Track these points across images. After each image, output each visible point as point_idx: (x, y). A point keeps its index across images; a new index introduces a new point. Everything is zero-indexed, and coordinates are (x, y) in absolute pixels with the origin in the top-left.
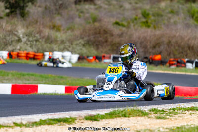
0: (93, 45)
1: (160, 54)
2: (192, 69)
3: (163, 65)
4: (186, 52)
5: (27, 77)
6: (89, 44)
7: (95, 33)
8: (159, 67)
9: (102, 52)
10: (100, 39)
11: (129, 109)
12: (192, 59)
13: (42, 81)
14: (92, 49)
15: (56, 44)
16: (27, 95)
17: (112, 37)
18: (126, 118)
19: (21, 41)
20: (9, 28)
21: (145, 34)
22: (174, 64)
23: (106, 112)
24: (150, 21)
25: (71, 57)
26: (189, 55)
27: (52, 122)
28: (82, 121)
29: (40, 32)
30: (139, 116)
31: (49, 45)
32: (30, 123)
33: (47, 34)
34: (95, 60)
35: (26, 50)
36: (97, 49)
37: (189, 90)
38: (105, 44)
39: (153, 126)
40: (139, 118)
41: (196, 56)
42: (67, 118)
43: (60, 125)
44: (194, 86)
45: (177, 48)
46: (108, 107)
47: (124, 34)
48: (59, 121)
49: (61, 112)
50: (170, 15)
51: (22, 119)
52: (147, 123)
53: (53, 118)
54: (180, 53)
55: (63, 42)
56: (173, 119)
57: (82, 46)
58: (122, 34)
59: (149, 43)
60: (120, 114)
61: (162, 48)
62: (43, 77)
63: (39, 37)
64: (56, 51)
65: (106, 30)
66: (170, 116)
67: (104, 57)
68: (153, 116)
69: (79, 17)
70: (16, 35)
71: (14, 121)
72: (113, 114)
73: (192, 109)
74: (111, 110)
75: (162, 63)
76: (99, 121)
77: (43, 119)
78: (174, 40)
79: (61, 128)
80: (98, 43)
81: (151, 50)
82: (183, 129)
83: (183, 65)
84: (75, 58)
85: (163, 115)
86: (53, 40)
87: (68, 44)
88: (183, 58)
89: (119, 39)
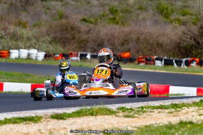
0: (60, 42)
1: (129, 51)
2: (161, 67)
3: (132, 62)
4: (155, 49)
6: (55, 41)
7: (62, 30)
8: (127, 64)
9: (69, 49)
10: (67, 36)
11: (96, 107)
12: (162, 57)
13: (8, 79)
14: (59, 46)
15: (22, 42)
17: (79, 34)
18: (93, 117)
21: (113, 31)
22: (143, 62)
23: (73, 111)
24: (117, 18)
25: (37, 54)
26: (158, 52)
27: (17, 121)
28: (48, 120)
29: (5, 29)
30: (106, 114)
31: (14, 43)
33: (12, 31)
34: (62, 57)
36: (64, 46)
37: (159, 88)
38: (72, 41)
39: (121, 124)
40: (107, 117)
41: (165, 53)
42: (33, 117)
43: (26, 124)
44: (164, 84)
45: (146, 45)
46: (74, 106)
47: (92, 31)
48: (24, 120)
49: (27, 110)
50: (138, 12)
52: (115, 122)
53: (18, 117)
54: (149, 50)
55: (29, 39)
56: (141, 118)
57: (49, 43)
58: (90, 31)
59: (117, 40)
60: (88, 113)
61: (131, 45)
62: (8, 75)
63: (4, 34)
64: (22, 48)
65: (73, 27)
66: (139, 115)
67: (71, 54)
68: (121, 114)
69: (46, 14)
72: (80, 113)
73: (161, 107)
74: (78, 109)
75: (130, 60)
76: (65, 119)
77: (8, 118)
78: (142, 37)
79: (26, 127)
80: (64, 40)
81: (119, 48)
82: (152, 128)
83: (152, 63)
84: (41, 55)
85: (131, 114)
86: (19, 36)
87: (35, 42)
88: (152, 55)
89: (86, 36)
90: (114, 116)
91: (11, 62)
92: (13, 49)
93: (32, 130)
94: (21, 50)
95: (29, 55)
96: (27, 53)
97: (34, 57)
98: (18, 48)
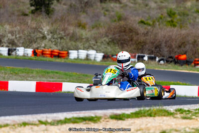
0: (118, 43)
1: (185, 53)
3: (188, 65)
5: (51, 74)
6: (113, 42)
7: (120, 32)
8: (183, 66)
10: (125, 37)
13: (66, 79)
14: (117, 48)
15: (81, 42)
16: (52, 93)
17: (138, 36)
18: (152, 118)
19: (46, 38)
20: (34, 26)
21: (171, 34)
23: (132, 112)
24: (175, 20)
25: (95, 55)
27: (77, 120)
28: (108, 120)
29: (64, 30)
30: (164, 116)
31: (74, 43)
32: (54, 121)
33: (72, 31)
35: (51, 47)
38: (130, 43)
39: (179, 126)
40: (165, 118)
42: (92, 117)
43: (85, 124)
46: (133, 107)
47: (150, 33)
48: (84, 119)
49: (87, 110)
50: (195, 15)
51: (47, 117)
52: (173, 123)
53: (78, 117)
55: (87, 40)
56: (198, 120)
57: (107, 45)
58: (147, 33)
59: (174, 42)
60: (146, 114)
61: (187, 47)
62: (67, 75)
63: (63, 34)
64: (81, 49)
65: (132, 29)
66: (196, 116)
68: (179, 116)
70: (40, 32)
71: (40, 119)
72: (138, 114)
74: (137, 109)
75: (187, 62)
76: (124, 120)
77: (68, 118)
80: (122, 42)
81: (176, 50)
84: (100, 56)
85: (189, 116)
86: (78, 37)
87: (93, 43)
89: (144, 38)
90: (172, 118)
91: (70, 62)
92: (72, 50)
94: (80, 51)
95: (87, 55)
96: (86, 54)
97: (92, 57)
98: (77, 49)
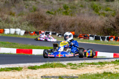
0: (34, 25)
1: (74, 31)
2: (93, 41)
3: (76, 38)
4: (90, 30)
6: (31, 24)
7: (35, 18)
9: (39, 29)
10: (38, 21)
11: (55, 63)
12: (93, 35)
13: (3, 45)
14: (33, 27)
15: (12, 24)
17: (45, 20)
18: (53, 68)
21: (65, 19)
22: (82, 37)
23: (41, 65)
24: (68, 11)
25: (20, 31)
26: (91, 32)
27: (8, 70)
28: (26, 69)
29: (2, 17)
30: (60, 67)
31: (7, 25)
33: (6, 17)
34: (35, 34)
36: (36, 27)
38: (41, 24)
39: (69, 73)
41: (95, 33)
42: (17, 68)
43: (13, 71)
45: (84, 28)
46: (42, 62)
47: (53, 19)
48: (12, 69)
49: (14, 64)
50: (80, 8)
52: (66, 72)
53: (9, 67)
54: (86, 31)
55: (16, 22)
56: (81, 69)
57: (27, 25)
58: (51, 18)
59: (67, 24)
60: (49, 66)
61: (75, 27)
63: (1, 19)
64: (12, 28)
65: (42, 16)
66: (80, 68)
67: (40, 32)
68: (69, 67)
69: (26, 8)
72: (45, 66)
73: (93, 64)
74: (44, 63)
76: (36, 69)
77: (3, 68)
78: (82, 23)
79: (13, 73)
80: (36, 24)
81: (68, 29)
82: (87, 75)
83: (88, 38)
84: (23, 32)
85: (75, 67)
86: (10, 21)
87: (19, 24)
88: (88, 33)
89: (50, 22)
90: (65, 68)
91: (5, 36)
92: (6, 28)
93: (17, 75)
94: (11, 29)
95: (15, 32)
96: (14, 31)
97: (18, 33)
98: (9, 28)
